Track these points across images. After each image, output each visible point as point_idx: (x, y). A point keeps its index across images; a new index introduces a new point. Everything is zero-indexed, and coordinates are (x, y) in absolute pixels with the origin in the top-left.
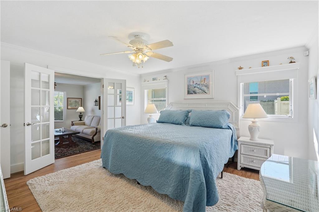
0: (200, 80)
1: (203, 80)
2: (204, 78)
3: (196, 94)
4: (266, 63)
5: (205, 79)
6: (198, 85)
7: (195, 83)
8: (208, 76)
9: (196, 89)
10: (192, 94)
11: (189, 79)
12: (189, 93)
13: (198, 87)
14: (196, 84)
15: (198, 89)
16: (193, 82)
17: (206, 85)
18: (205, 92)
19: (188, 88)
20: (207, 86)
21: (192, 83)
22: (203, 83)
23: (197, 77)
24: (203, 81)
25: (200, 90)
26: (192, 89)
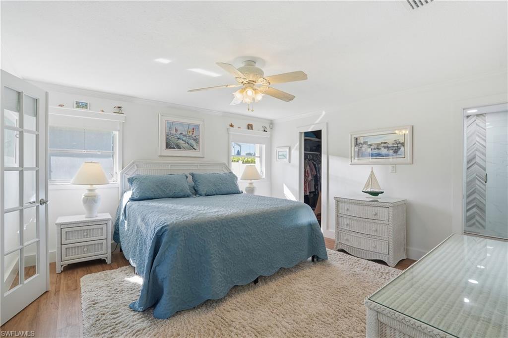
0: (186, 129)
1: (190, 129)
2: (192, 127)
3: (180, 149)
4: (250, 127)
5: (194, 129)
6: (184, 136)
7: (179, 132)
8: (198, 126)
9: (180, 141)
10: (174, 148)
11: (170, 125)
12: (168, 146)
13: (184, 139)
14: (181, 134)
15: (184, 142)
16: (176, 130)
17: (195, 138)
18: (194, 148)
19: (167, 138)
20: (196, 140)
21: (174, 132)
22: (191, 134)
23: (182, 124)
24: (191, 133)
25: (187, 145)
26: (174, 140)
